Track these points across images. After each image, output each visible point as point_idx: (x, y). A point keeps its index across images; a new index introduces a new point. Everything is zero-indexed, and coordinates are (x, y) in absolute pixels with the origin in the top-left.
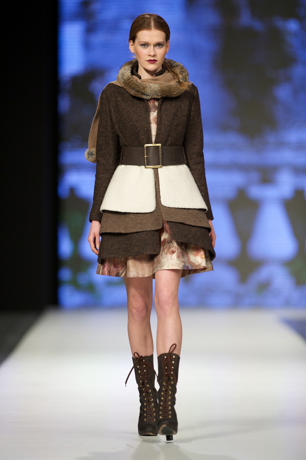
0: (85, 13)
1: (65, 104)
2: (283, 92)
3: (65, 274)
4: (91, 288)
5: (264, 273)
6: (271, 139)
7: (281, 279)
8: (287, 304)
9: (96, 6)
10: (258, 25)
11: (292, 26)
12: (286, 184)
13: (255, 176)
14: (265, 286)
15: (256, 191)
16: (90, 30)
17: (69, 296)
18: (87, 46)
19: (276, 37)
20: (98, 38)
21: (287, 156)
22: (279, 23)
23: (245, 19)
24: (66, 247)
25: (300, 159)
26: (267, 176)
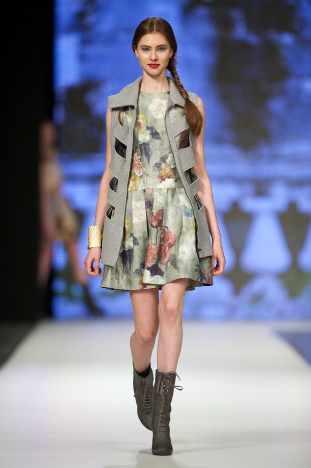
0: (80, 24)
1: (60, 115)
2: (277, 105)
3: (60, 285)
5: (257, 286)
6: (265, 151)
7: (274, 291)
8: (281, 316)
9: (91, 19)
10: (253, 39)
11: (287, 39)
12: (279, 197)
13: (249, 189)
14: (258, 298)
15: (251, 204)
16: (85, 42)
17: (63, 307)
18: (83, 58)
19: (271, 50)
20: (93, 50)
21: (280, 169)
22: (274, 36)
23: (241, 32)
25: (296, 172)
26: (261, 188)
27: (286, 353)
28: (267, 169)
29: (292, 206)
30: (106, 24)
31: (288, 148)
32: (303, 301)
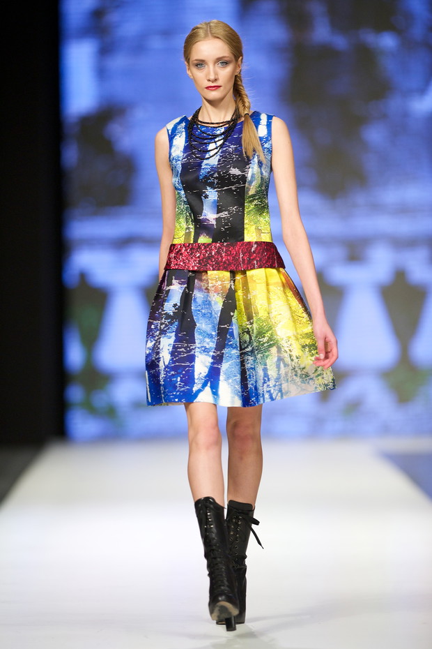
0: (98, 25)
1: (71, 155)
2: (375, 135)
3: (75, 393)
4: (110, 413)
5: (351, 389)
6: (360, 198)
7: (375, 395)
8: (386, 430)
9: (113, 17)
10: (340, 42)
11: (388, 41)
12: (381, 263)
13: (338, 252)
14: (354, 407)
15: (341, 274)
16: (105, 51)
17: (81, 424)
18: (101, 73)
19: (366, 57)
20: (119, 62)
22: (370, 37)
23: (322, 32)
24: (75, 355)
25: (405, 227)
26: (355, 251)
27: (396, 483)
28: (364, 224)
29: (400, 275)
30: (129, 25)
31: (391, 195)
32: (417, 408)
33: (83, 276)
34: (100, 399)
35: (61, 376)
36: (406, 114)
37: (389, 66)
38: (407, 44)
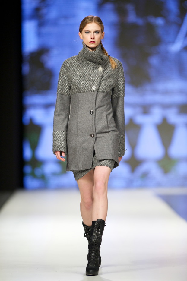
0: (37, 14)
1: (26, 69)
2: (154, 61)
3: (28, 169)
4: (43, 178)
5: (144, 168)
6: (148, 87)
7: (155, 171)
8: (158, 185)
9: (44, 11)
10: (140, 22)
11: (160, 21)
12: (157, 115)
13: (139, 110)
14: (145, 175)
15: (140, 119)
16: (41, 25)
17: (30, 182)
18: (39, 34)
19: (151, 28)
20: (46, 30)
21: (158, 98)
22: (152, 20)
23: (132, 18)
24: (28, 153)
26: (146, 110)
27: (163, 207)
28: (150, 98)
29: (165, 120)
30: (52, 13)
31: (161, 86)
32: (172, 175)
33: (31, 120)
34: (38, 172)
35: (22, 162)
36: (167, 52)
37: (160, 32)
38: (168, 22)
